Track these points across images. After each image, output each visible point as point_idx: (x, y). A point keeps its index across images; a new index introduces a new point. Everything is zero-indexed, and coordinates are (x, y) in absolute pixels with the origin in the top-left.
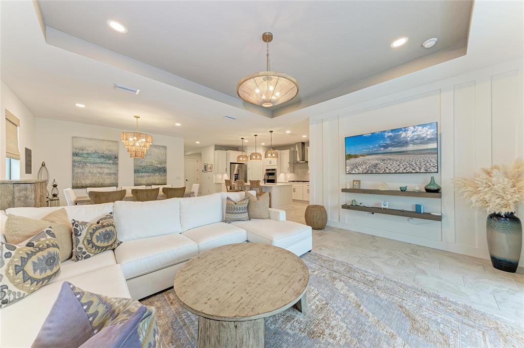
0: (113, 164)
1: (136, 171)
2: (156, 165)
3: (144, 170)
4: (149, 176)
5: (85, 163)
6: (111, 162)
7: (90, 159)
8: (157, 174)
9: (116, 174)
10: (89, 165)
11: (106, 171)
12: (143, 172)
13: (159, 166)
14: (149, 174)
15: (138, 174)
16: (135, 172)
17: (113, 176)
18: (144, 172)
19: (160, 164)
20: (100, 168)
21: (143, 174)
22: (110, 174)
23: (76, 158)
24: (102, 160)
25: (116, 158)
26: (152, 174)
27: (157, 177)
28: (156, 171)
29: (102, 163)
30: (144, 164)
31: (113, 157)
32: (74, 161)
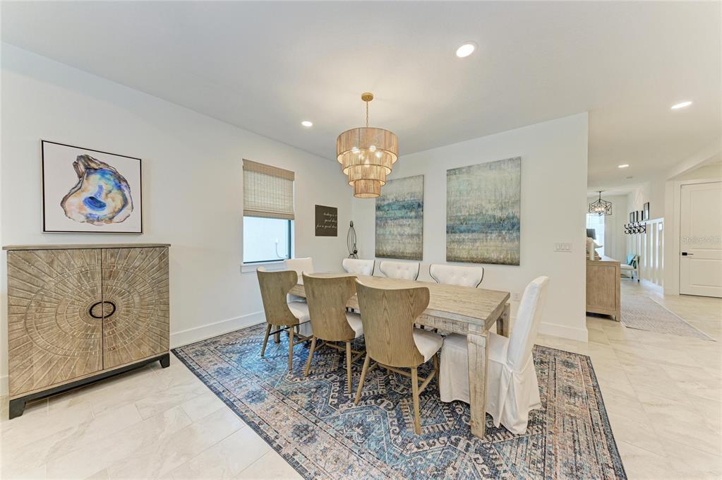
0: (416, 218)
1: (451, 230)
2: (490, 213)
3: (464, 227)
4: (475, 240)
5: (386, 219)
6: (413, 214)
7: (391, 213)
8: (494, 235)
9: (420, 236)
10: (389, 222)
11: (408, 231)
12: (461, 232)
13: (498, 214)
14: (475, 235)
15: (452, 236)
16: (447, 232)
17: (416, 240)
18: (464, 231)
19: (502, 209)
20: (401, 225)
21: (463, 236)
22: (412, 236)
23: (380, 213)
24: (403, 212)
25: (420, 206)
26: (482, 236)
27: (492, 243)
28: (489, 226)
29: (402, 218)
30: (465, 213)
31: (416, 206)
32: (377, 218)
